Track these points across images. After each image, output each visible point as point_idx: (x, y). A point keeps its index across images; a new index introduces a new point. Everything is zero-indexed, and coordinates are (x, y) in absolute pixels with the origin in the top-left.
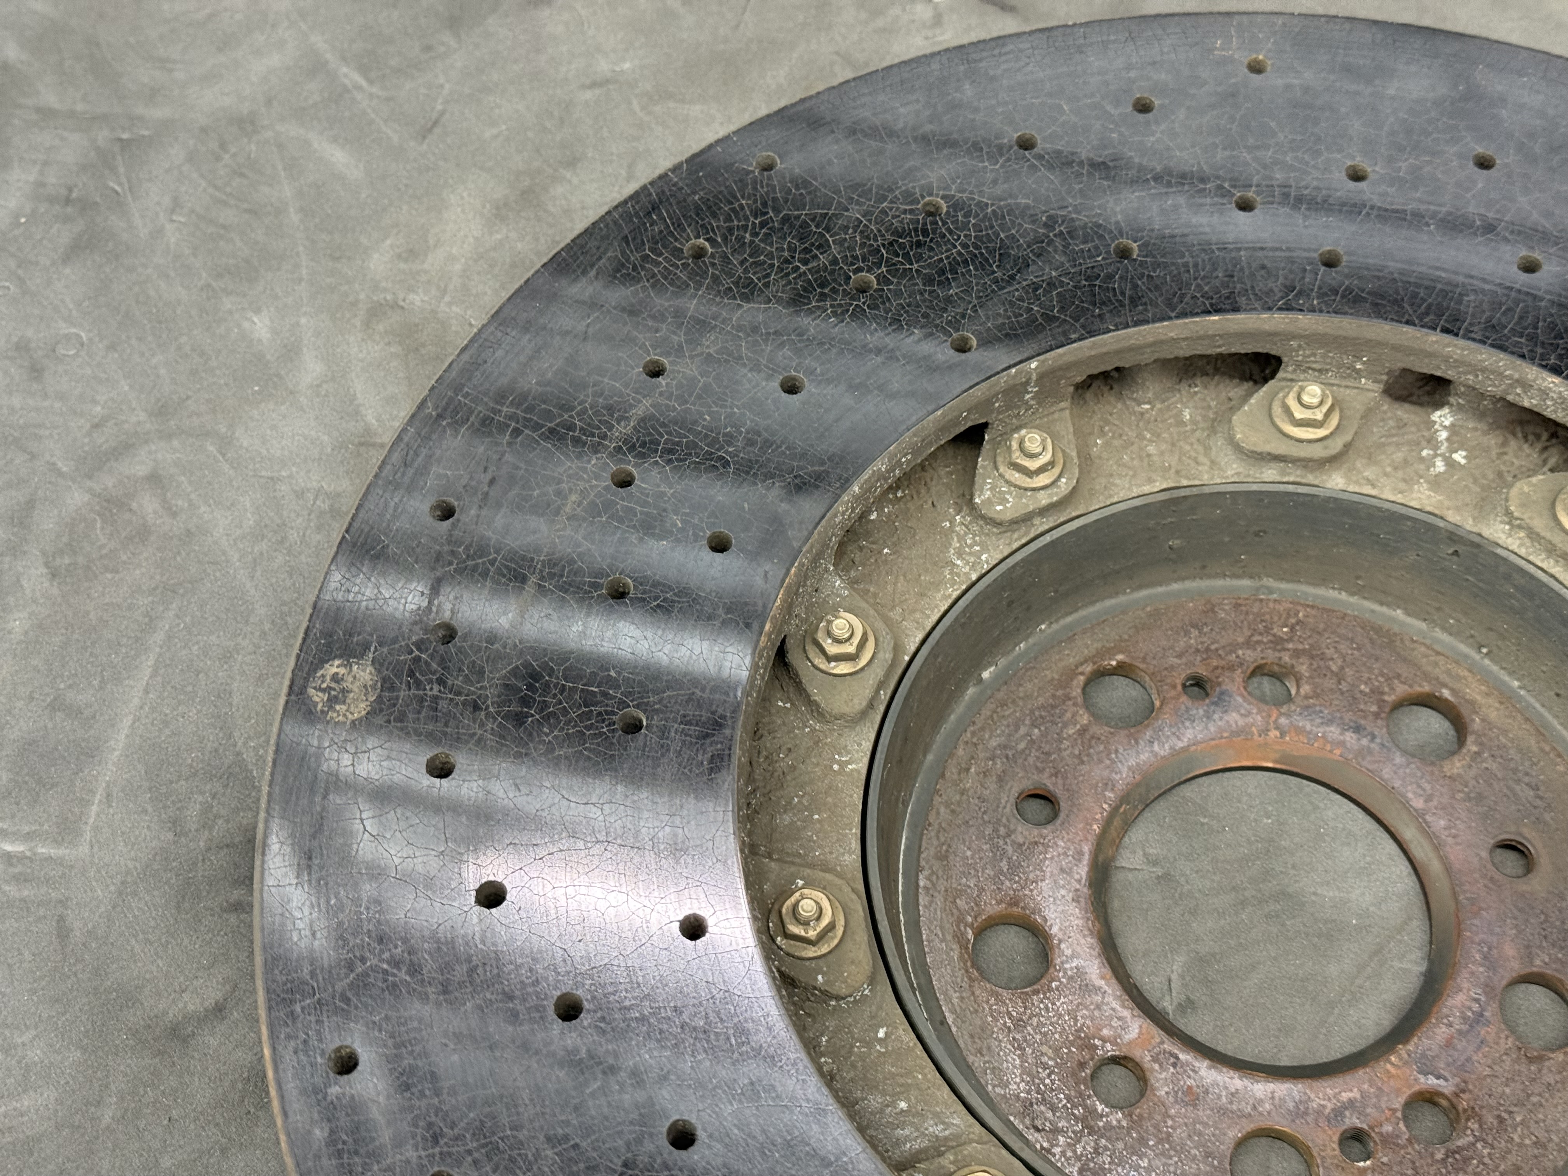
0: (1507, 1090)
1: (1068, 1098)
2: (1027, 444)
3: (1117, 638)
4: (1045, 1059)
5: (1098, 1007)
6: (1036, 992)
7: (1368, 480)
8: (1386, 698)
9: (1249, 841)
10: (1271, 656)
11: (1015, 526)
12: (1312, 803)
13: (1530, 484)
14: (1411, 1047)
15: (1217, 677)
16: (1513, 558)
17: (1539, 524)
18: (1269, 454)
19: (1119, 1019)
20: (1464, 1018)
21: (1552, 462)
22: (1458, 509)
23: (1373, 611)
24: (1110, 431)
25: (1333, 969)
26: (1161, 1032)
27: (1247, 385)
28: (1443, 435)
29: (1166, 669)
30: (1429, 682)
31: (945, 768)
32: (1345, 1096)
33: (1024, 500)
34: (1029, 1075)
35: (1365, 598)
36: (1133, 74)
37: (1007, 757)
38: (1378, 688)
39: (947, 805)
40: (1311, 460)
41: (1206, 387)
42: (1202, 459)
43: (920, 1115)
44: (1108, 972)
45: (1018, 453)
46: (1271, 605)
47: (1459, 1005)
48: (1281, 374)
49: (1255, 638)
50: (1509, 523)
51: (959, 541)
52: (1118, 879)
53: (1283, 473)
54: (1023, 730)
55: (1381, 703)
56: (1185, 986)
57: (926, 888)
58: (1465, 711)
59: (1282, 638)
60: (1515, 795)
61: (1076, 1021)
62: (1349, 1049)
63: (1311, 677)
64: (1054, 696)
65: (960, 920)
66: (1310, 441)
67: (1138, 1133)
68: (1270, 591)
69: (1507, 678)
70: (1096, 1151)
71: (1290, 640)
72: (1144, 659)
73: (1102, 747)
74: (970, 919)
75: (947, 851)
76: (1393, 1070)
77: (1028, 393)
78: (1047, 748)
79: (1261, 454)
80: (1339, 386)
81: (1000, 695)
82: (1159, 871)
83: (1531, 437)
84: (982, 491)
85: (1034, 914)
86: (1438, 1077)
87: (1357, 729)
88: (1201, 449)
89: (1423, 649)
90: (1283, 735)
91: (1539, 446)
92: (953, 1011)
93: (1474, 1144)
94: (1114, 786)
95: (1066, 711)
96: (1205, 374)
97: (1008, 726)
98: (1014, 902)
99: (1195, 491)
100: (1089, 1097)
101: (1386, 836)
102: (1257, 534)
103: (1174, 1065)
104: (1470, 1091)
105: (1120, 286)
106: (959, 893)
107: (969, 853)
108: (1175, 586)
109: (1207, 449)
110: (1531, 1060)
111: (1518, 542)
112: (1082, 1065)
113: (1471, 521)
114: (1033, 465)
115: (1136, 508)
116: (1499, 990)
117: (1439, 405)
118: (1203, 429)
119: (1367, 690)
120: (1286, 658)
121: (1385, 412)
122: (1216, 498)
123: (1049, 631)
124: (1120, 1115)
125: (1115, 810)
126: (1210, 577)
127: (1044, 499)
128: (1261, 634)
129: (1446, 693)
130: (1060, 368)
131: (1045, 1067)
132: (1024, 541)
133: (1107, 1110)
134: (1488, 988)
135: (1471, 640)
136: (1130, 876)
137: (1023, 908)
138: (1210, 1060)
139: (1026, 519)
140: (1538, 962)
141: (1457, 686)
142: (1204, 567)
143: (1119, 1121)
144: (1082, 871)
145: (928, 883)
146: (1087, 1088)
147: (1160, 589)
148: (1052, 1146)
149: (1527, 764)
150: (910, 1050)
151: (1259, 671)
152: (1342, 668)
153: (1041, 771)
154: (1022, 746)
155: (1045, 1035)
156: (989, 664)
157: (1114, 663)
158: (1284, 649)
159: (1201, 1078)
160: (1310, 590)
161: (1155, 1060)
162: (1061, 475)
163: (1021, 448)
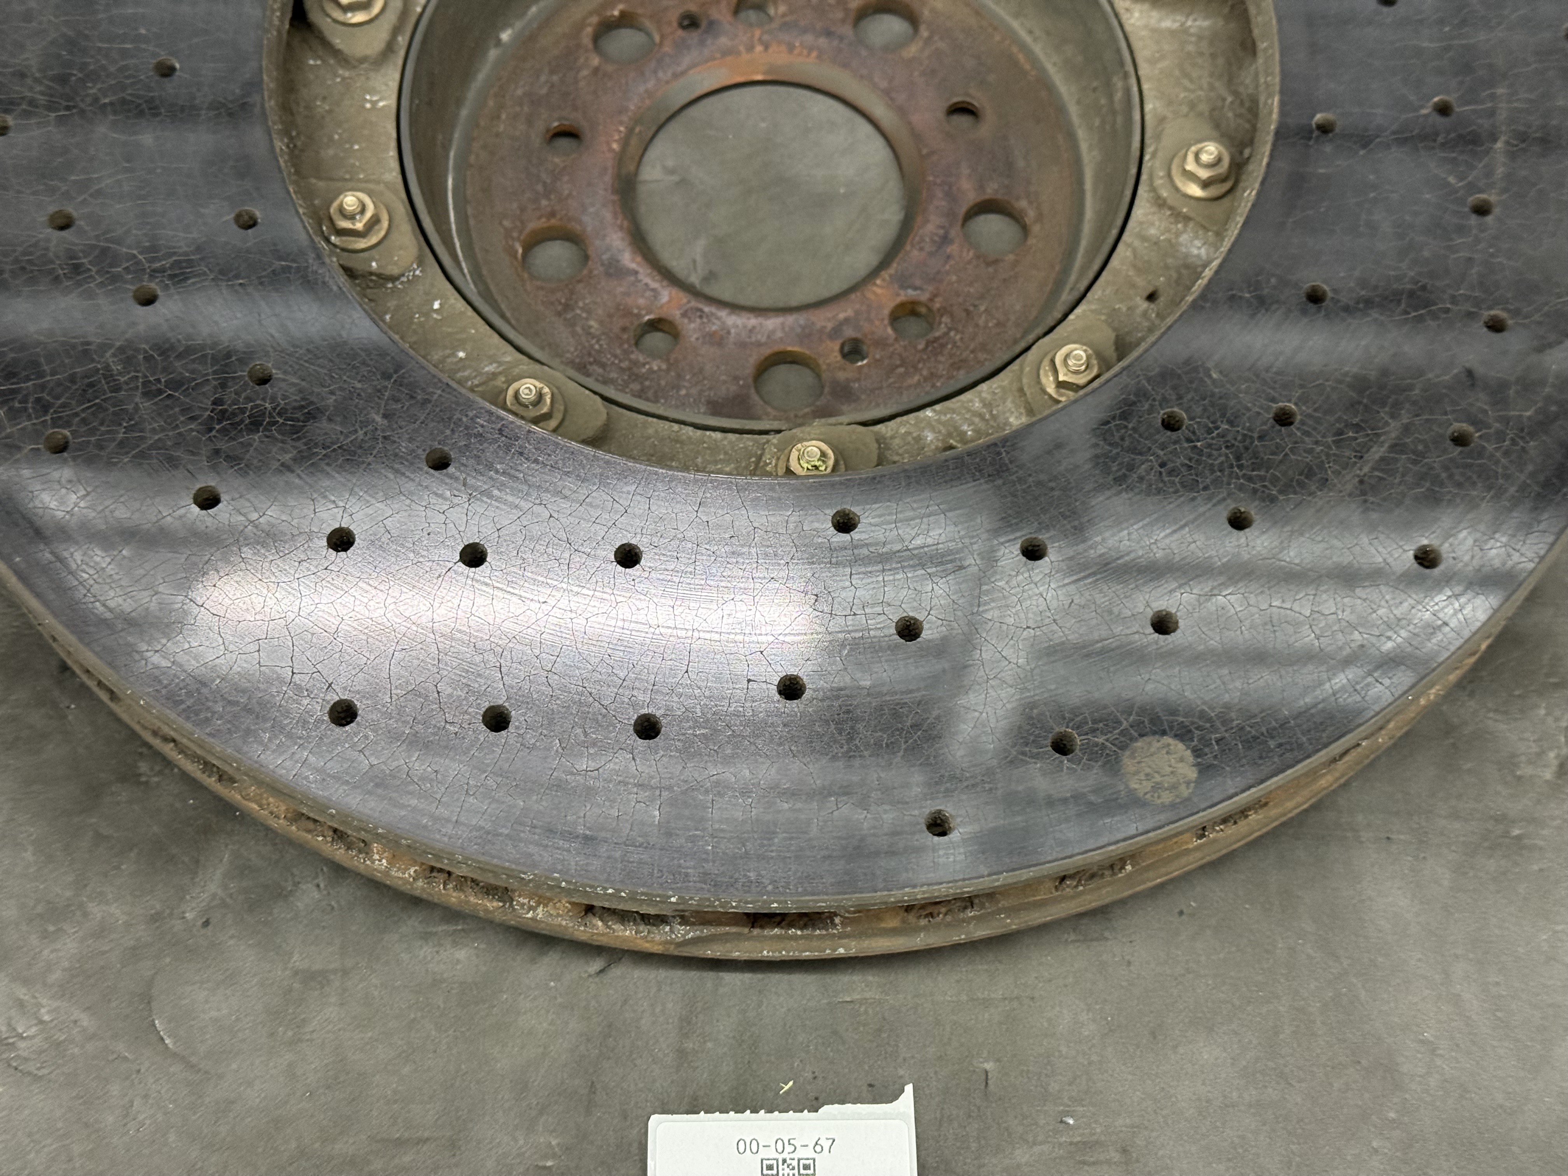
0: (971, 289)
1: (615, 356)
4: (592, 330)
6: (580, 282)
9: (750, 143)
12: (797, 104)
14: (892, 271)
15: (706, 12)
19: (652, 290)
20: (933, 241)
25: (828, 230)
26: (690, 296)
29: (663, 11)
32: (842, 316)
37: (532, 102)
39: (484, 147)
43: (478, 360)
44: (638, 256)
47: (928, 232)
55: (846, 10)
56: (707, 262)
57: (474, 216)
58: (917, 7)
60: (962, 65)
61: (615, 296)
64: (567, 47)
65: (508, 236)
67: (676, 372)
72: (642, 4)
73: (613, 82)
74: (516, 234)
75: (489, 185)
76: (879, 291)
81: (520, 53)
82: (677, 178)
85: (570, 221)
86: (916, 289)
87: (829, 34)
90: (766, 48)
93: (947, 333)
94: (627, 111)
95: (580, 57)
97: (530, 77)
98: (553, 214)
100: (632, 352)
101: (863, 120)
103: (701, 317)
104: (942, 296)
106: (504, 216)
107: (508, 183)
110: (988, 264)
112: (624, 330)
116: (960, 218)
119: (834, 3)
124: (659, 361)
125: (630, 131)
133: (648, 360)
134: (950, 214)
136: (652, 186)
137: (561, 219)
138: (731, 309)
140: (989, 191)
143: (659, 366)
144: (608, 182)
146: (630, 346)
149: (970, 40)
150: (463, 313)
151: (740, 5)
153: (563, 109)
156: (504, 28)
157: (616, 13)
159: (724, 323)
161: (685, 316)
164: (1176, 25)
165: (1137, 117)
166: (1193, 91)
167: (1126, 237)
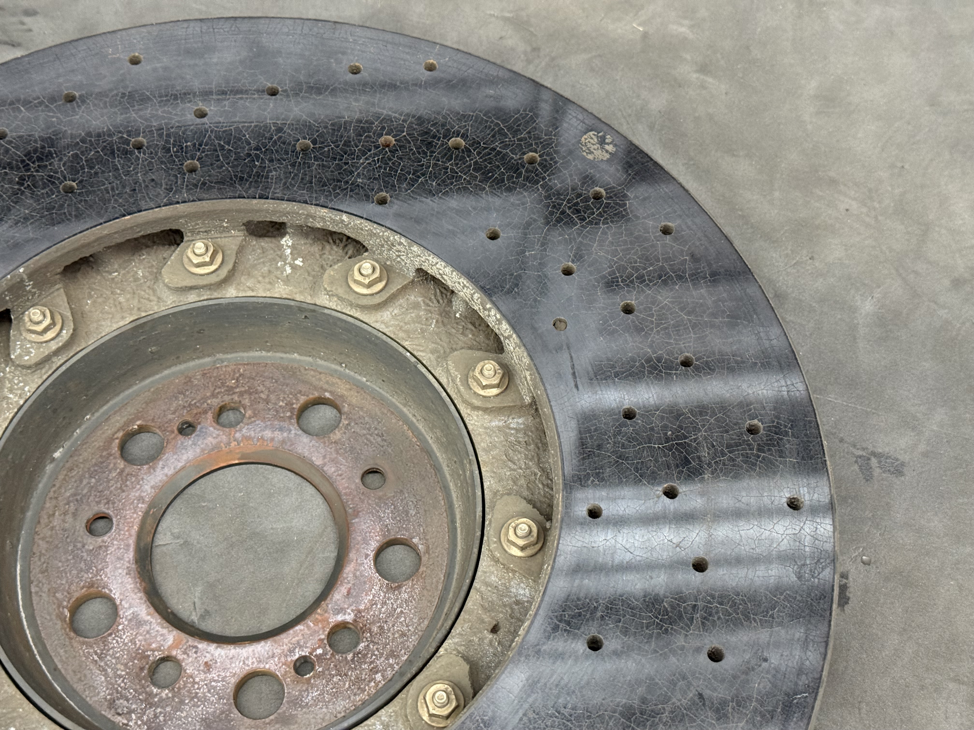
0: (384, 609)
1: (135, 691)
2: (32, 317)
3: (136, 411)
4: (119, 672)
5: (148, 632)
6: (110, 635)
7: (249, 288)
8: (294, 406)
9: (231, 509)
10: (227, 399)
11: (41, 366)
12: (264, 477)
13: (333, 270)
14: (328, 601)
15: (197, 420)
16: (334, 313)
17: (341, 291)
18: (186, 287)
19: (162, 635)
20: (356, 577)
21: (350, 252)
22: (301, 292)
23: (282, 358)
24: (95, 294)
25: (286, 569)
26: (187, 636)
27: (173, 248)
28: (288, 251)
29: (167, 422)
30: (317, 391)
31: (39, 517)
32: (294, 640)
33: (42, 350)
34: (111, 684)
35: (275, 352)
36: (61, 80)
37: (77, 500)
38: (289, 402)
39: (43, 539)
40: (211, 285)
41: (149, 255)
42: (152, 298)
44: (152, 610)
45: (29, 324)
46: (224, 369)
47: (352, 570)
48: (185, 239)
49: (217, 391)
50: (328, 294)
51: (9, 383)
52: (157, 553)
53: (199, 296)
54: (85, 482)
55: (292, 410)
56: (203, 604)
57: (37, 593)
58: (338, 402)
59: (232, 387)
60: (371, 442)
61: (135, 644)
62: (299, 612)
63: (251, 405)
64: (101, 456)
65: (60, 605)
66: (208, 274)
67: (179, 698)
68: (222, 361)
69: (359, 378)
70: (155, 716)
71: (237, 386)
72: (153, 419)
73: (134, 479)
74: (65, 603)
75: (47, 567)
77: (27, 286)
78: (101, 488)
79: (181, 288)
80: (221, 238)
81: (68, 465)
82: (181, 541)
83: (337, 241)
84: (15, 350)
85: (104, 588)
86: (344, 614)
87: (281, 429)
88: (151, 292)
89: (312, 373)
90: (239, 443)
91: (342, 245)
92: (61, 661)
93: (368, 646)
94: (143, 500)
95: (110, 463)
96: (147, 247)
97: (76, 481)
98: (91, 585)
99: (149, 318)
100: (148, 686)
101: (307, 483)
102: (199, 332)
103: (196, 652)
104: (363, 617)
105: (68, 211)
106: (56, 591)
107: (60, 564)
108: (166, 372)
109: (154, 291)
110: (394, 589)
111: (335, 304)
112: (142, 669)
113: (309, 298)
114: (39, 328)
115: (116, 336)
117: (283, 235)
118: (151, 280)
119: (284, 405)
120: (236, 398)
121: (254, 245)
122: (164, 319)
123: (93, 418)
124: (167, 691)
125: (146, 514)
126: (185, 362)
127: (54, 346)
128: (220, 388)
129: (327, 394)
130: (41, 268)
131: (120, 676)
132: (50, 372)
133: (159, 691)
135: (335, 362)
136: (164, 548)
137: (97, 588)
138: (217, 643)
139: (47, 359)
140: (392, 533)
141: (333, 389)
142: (178, 358)
143: (167, 695)
144: (130, 555)
145: (37, 589)
146: (146, 681)
147: (157, 377)
148: (129, 721)
149: (376, 423)
150: (13, 696)
151: (222, 410)
152: (268, 396)
153: (98, 503)
154: (85, 491)
155: (118, 658)
156: (57, 448)
157: (136, 427)
158: (234, 393)
159: (212, 655)
160: (245, 354)
161: (185, 653)
162: (61, 329)
163: (31, 320)
164: (501, 424)
165: (479, 493)
166: (514, 470)
167: (475, 584)
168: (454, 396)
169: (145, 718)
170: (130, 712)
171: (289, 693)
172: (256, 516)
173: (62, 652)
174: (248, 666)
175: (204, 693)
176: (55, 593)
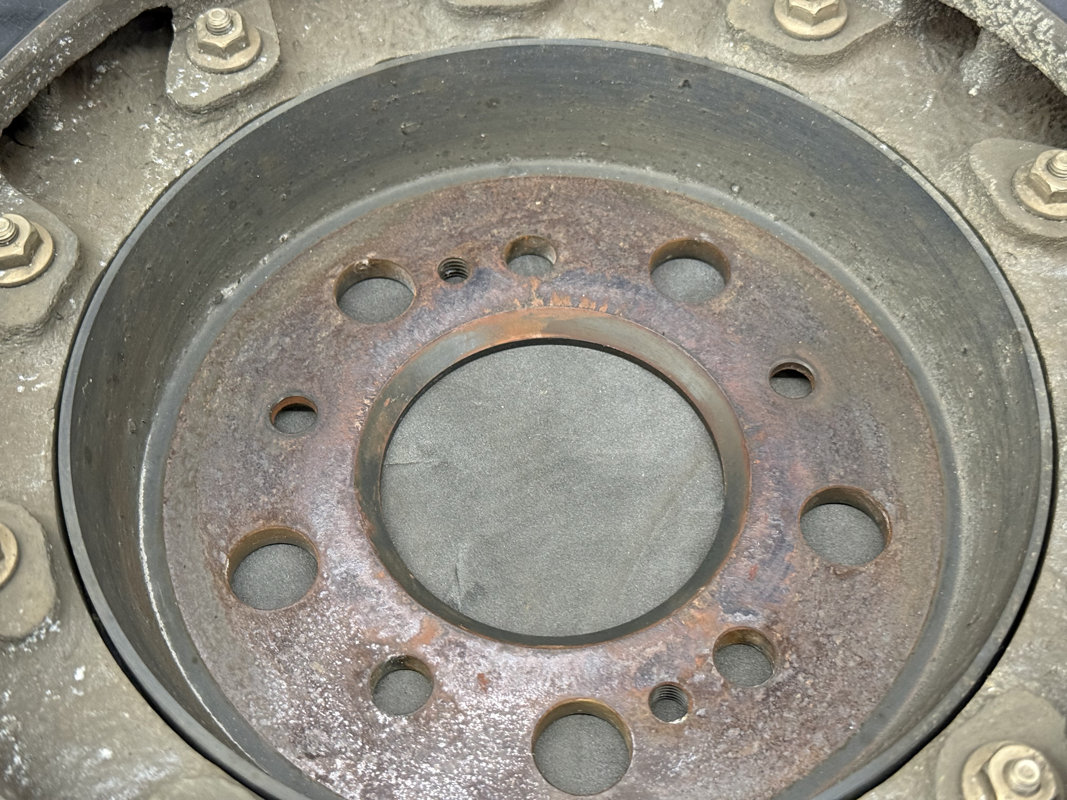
0: (822, 613)
2: (211, 21)
3: (367, 236)
4: (315, 677)
6: (303, 606)
7: (589, 26)
8: (646, 250)
9: (526, 415)
10: (526, 230)
11: (218, 114)
12: (586, 367)
14: (713, 587)
15: (474, 259)
16: (742, 74)
18: (480, 8)
19: (398, 617)
20: (766, 547)
22: (681, 38)
23: (623, 173)
26: (444, 622)
29: (421, 259)
30: (687, 229)
31: (188, 392)
32: (650, 652)
33: (221, 84)
34: (299, 698)
35: (613, 161)
37: (257, 371)
38: (637, 242)
40: (524, 8)
42: (416, 29)
43: (130, 761)
44: (381, 571)
45: (204, 33)
46: (522, 183)
47: (758, 534)
49: (507, 217)
50: (732, 39)
53: (499, 29)
54: (272, 342)
56: (473, 572)
57: (171, 519)
58: (725, 251)
59: (535, 212)
61: (348, 627)
63: (569, 243)
65: (213, 545)
67: (428, 737)
68: (519, 170)
69: (762, 213)
70: (380, 768)
71: (544, 212)
72: (397, 251)
73: (358, 344)
74: (223, 543)
76: (698, 615)
78: (300, 355)
79: (472, 9)
82: (435, 461)
84: (174, 81)
85: (295, 522)
86: (746, 613)
89: (677, 199)
90: (546, 301)
92: (208, 646)
93: (794, 677)
95: (319, 315)
98: (273, 515)
99: (411, 59)
100: (368, 708)
101: (665, 386)
102: (489, 105)
103: (462, 655)
104: (782, 621)
106: (210, 519)
107: (219, 475)
108: (423, 180)
110: (842, 577)
111: (744, 58)
113: (696, 49)
114: (222, 42)
116: (798, 513)
119: (627, 246)
120: (542, 229)
122: (435, 65)
123: (294, 240)
124: (405, 721)
125: (378, 405)
126: (456, 165)
127: (243, 80)
128: (514, 211)
129: (705, 237)
131: (317, 685)
132: (231, 131)
133: (390, 719)
134: (785, 511)
135: (721, 182)
137: (283, 521)
139: (229, 103)
140: (833, 477)
141: (715, 228)
142: (446, 153)
143: (404, 728)
144: (346, 471)
145: (173, 513)
146: (365, 699)
147: (407, 186)
148: (329, 771)
151: (517, 249)
152: (598, 231)
153: (294, 378)
154: (273, 356)
155: (314, 650)
156: (229, 282)
157: (366, 262)
158: (539, 222)
159: (492, 663)
160: (560, 163)
161: (440, 653)
162: (259, 55)
163: (208, 27)
168: (977, 221)
169: (361, 767)
170: (333, 754)
171: (639, 750)
172: (571, 432)
173: (210, 628)
174: (561, 689)
175: (476, 733)
176: (205, 524)
